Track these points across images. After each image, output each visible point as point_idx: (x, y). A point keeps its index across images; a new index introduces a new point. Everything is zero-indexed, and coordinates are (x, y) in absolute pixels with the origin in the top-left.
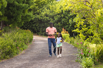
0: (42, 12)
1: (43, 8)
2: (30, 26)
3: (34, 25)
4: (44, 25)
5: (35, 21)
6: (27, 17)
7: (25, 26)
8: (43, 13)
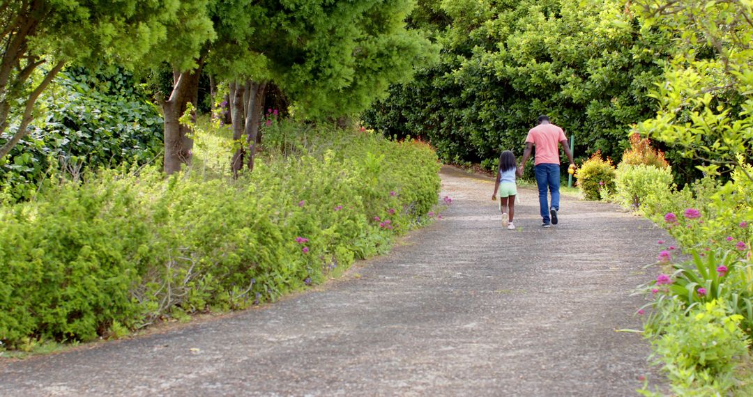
0: (512, 31)
1: (519, 8)
2: (442, 119)
3: (466, 113)
4: (526, 111)
5: (469, 90)
6: (389, 57)
7: (416, 121)
8: (520, 42)
